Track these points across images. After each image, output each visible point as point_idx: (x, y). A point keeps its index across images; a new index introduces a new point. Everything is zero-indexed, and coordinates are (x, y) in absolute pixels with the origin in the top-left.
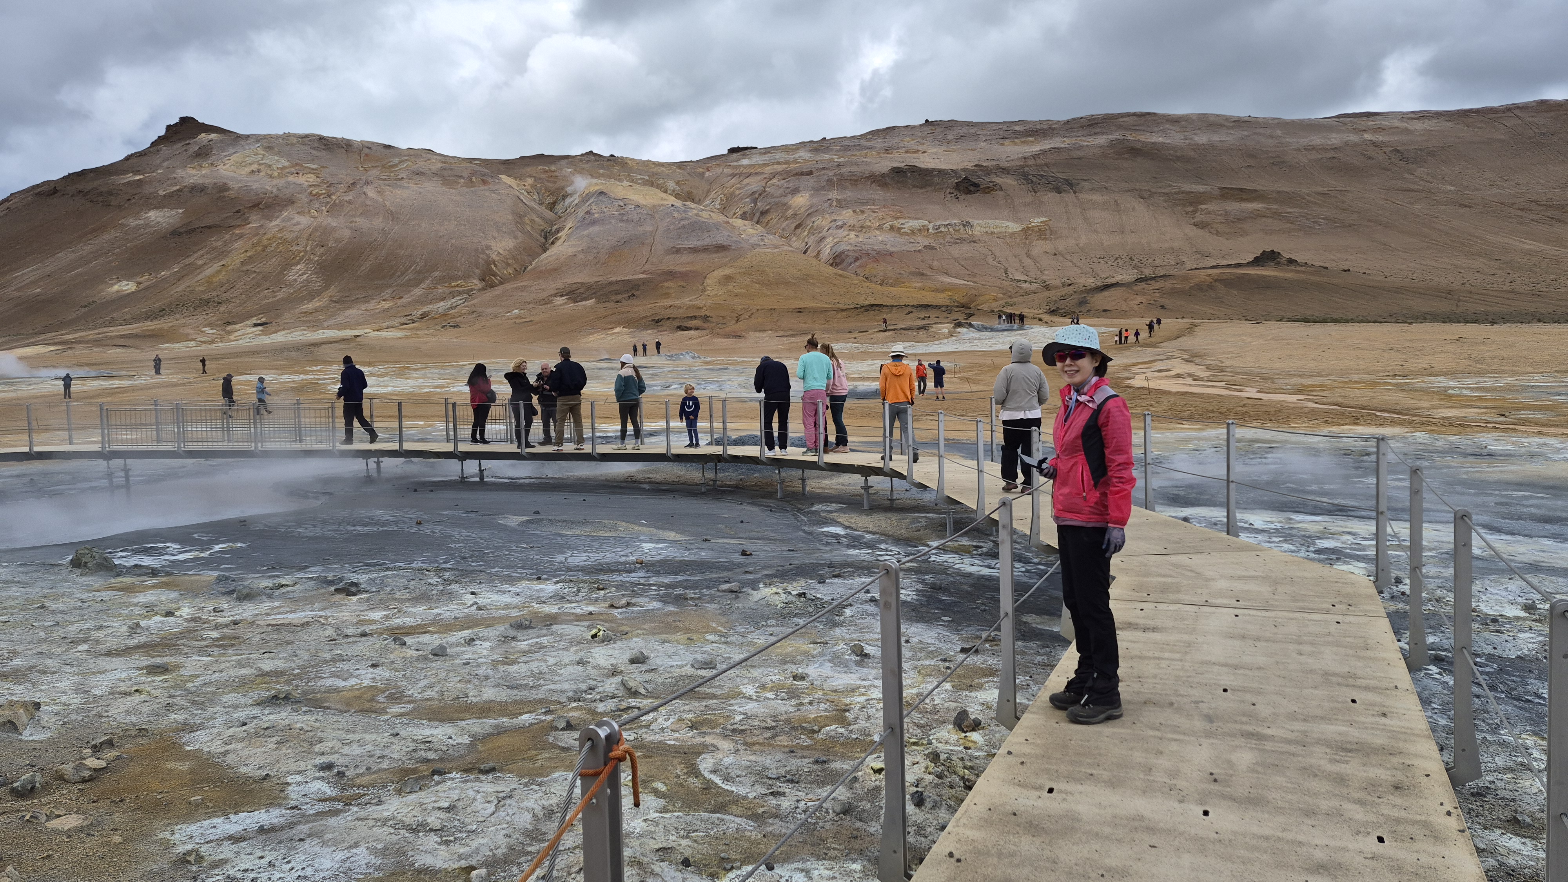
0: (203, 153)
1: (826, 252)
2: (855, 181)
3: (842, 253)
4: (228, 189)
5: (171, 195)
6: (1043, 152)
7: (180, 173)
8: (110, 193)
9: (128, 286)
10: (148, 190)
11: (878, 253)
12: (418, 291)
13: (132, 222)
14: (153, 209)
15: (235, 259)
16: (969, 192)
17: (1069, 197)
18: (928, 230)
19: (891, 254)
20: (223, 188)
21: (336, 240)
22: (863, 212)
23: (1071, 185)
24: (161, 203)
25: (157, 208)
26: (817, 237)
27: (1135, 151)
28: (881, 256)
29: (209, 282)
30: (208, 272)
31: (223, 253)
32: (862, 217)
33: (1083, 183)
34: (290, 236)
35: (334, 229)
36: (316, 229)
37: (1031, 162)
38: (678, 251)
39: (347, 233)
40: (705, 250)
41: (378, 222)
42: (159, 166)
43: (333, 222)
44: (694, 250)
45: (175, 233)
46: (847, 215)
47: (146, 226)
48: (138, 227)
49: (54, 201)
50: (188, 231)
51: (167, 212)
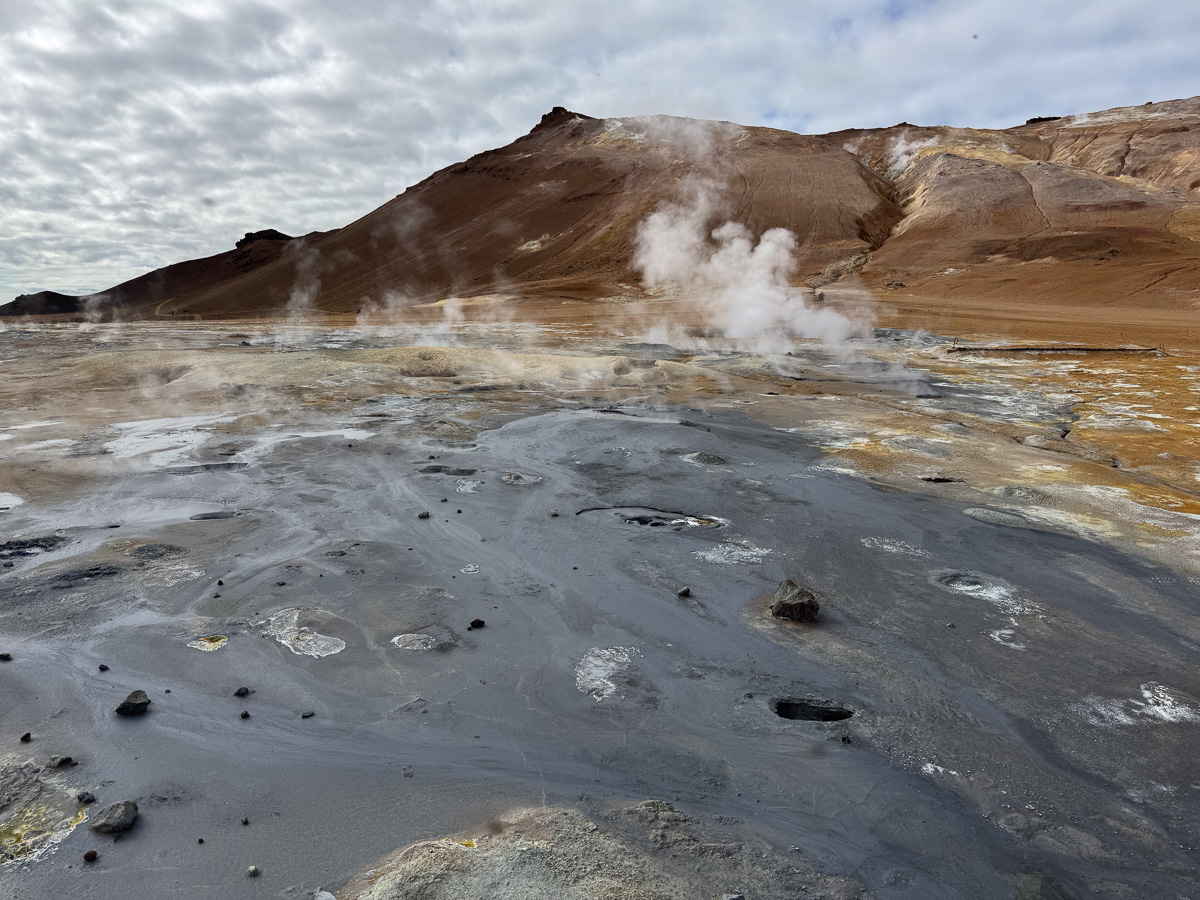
0: (576, 133)
4: (602, 162)
5: (556, 169)
7: (560, 151)
8: (508, 169)
9: (534, 246)
10: (536, 165)
13: (528, 193)
14: (543, 180)
20: (598, 161)
24: (549, 176)
25: (546, 179)
29: (602, 243)
30: (600, 233)
31: (607, 218)
42: (543, 146)
45: (565, 200)
47: (540, 194)
48: (534, 196)
49: (466, 177)
50: (575, 199)
51: (554, 183)
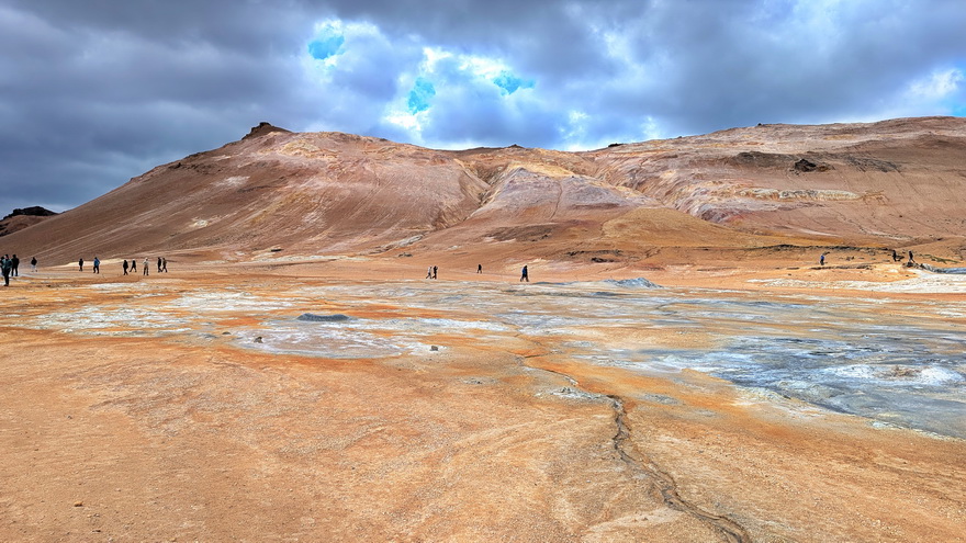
0: (269, 143)
1: (695, 211)
2: (712, 162)
3: (709, 211)
4: (279, 164)
5: (244, 168)
6: (863, 144)
7: (253, 154)
8: (209, 167)
9: (203, 223)
10: (232, 164)
11: (741, 211)
12: (388, 232)
13: (218, 184)
14: (232, 176)
15: (272, 208)
16: (807, 170)
17: (895, 175)
18: (778, 196)
19: (752, 213)
20: (277, 163)
21: (341, 197)
22: (721, 183)
23: (894, 166)
24: (238, 172)
25: (234, 175)
26: (685, 200)
27: (943, 143)
28: (743, 214)
29: (253, 222)
30: (253, 216)
31: (267, 204)
32: (720, 186)
33: (904, 166)
34: (310, 193)
35: (340, 190)
36: (328, 190)
37: (854, 150)
38: (577, 207)
39: (348, 192)
40: (599, 207)
41: (369, 186)
42: (242, 151)
43: (340, 185)
44: (590, 207)
45: (241, 190)
46: (709, 185)
47: (226, 186)
48: (220, 187)
49: (178, 171)
50: (249, 190)
51: (240, 178)
